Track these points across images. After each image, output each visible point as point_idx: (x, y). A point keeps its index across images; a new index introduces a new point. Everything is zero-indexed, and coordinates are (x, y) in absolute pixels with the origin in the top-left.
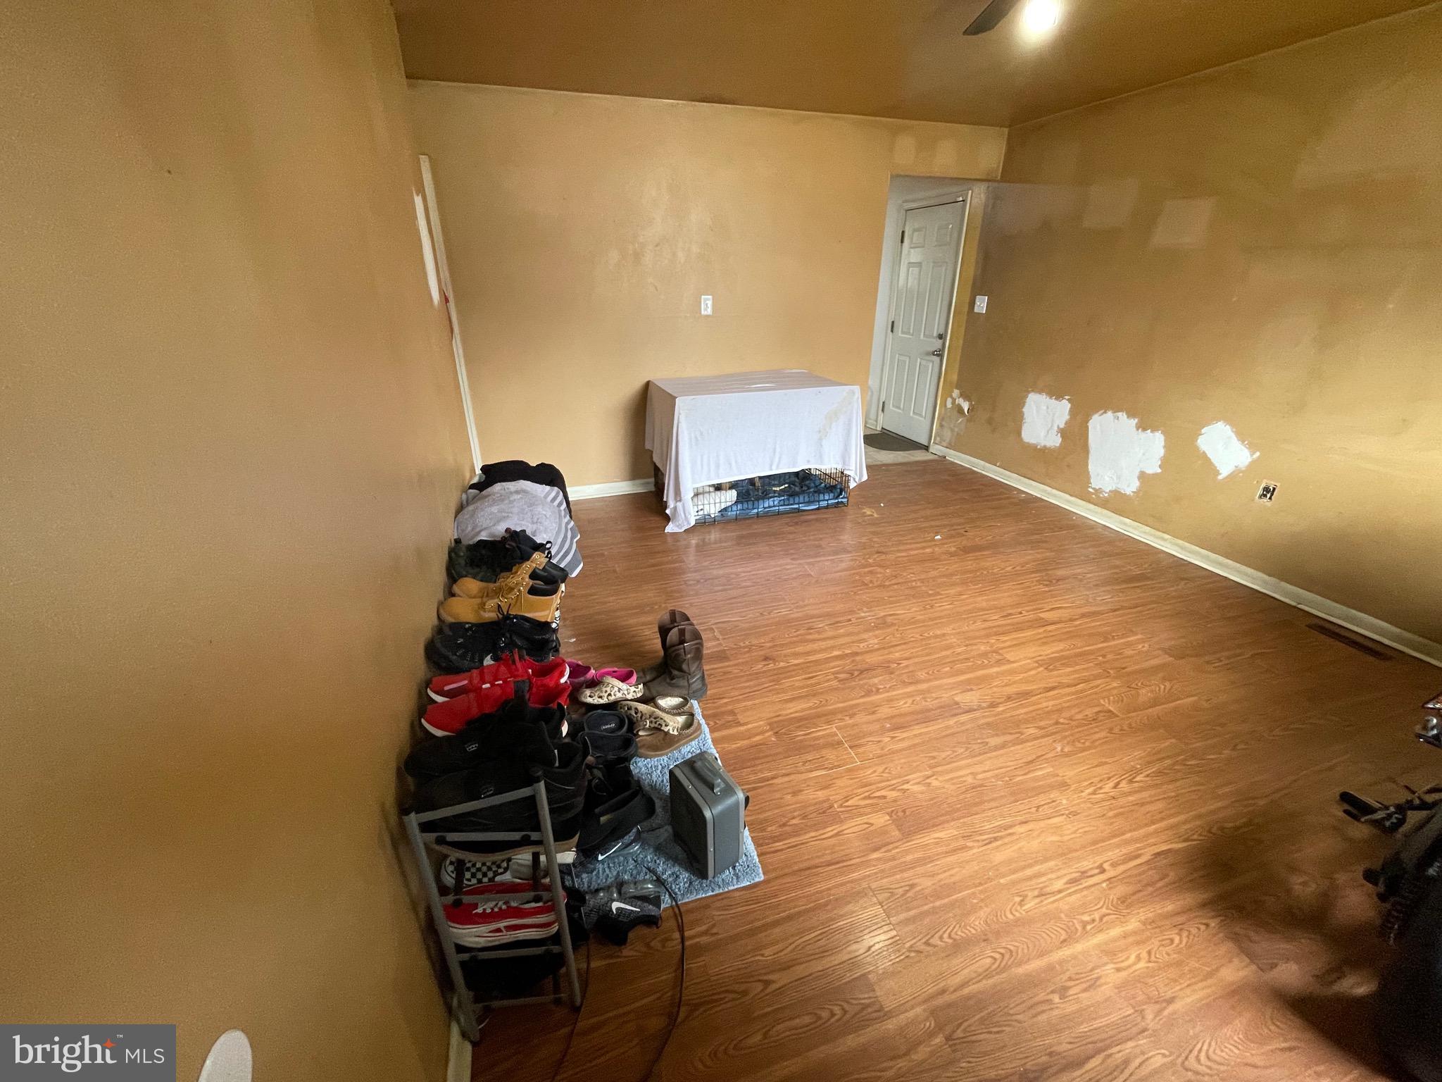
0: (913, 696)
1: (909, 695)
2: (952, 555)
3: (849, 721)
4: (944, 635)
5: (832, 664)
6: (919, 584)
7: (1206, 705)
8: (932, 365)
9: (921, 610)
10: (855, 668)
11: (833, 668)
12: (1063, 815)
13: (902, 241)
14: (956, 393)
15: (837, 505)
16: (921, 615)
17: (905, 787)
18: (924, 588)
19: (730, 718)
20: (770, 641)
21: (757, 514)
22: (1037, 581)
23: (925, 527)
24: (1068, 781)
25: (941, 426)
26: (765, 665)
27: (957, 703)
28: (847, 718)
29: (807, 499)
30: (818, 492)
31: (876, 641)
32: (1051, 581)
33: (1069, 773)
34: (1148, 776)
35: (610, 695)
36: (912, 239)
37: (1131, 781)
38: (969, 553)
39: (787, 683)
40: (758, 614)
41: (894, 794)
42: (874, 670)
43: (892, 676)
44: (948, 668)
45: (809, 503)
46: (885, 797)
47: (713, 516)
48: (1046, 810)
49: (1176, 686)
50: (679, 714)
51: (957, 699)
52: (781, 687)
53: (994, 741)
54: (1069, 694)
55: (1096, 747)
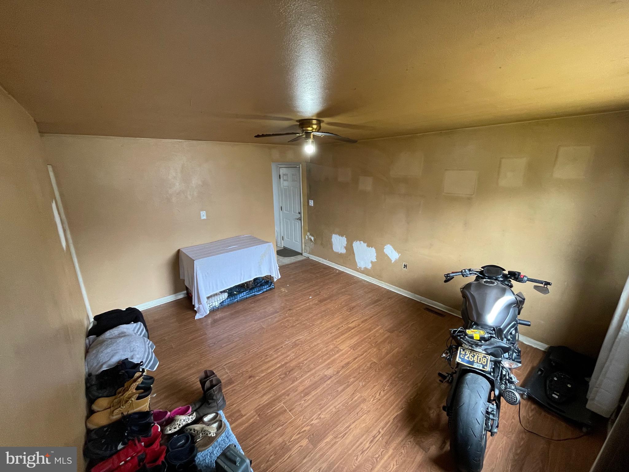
0: (310, 377)
1: (309, 377)
2: (317, 304)
3: (287, 398)
4: (318, 344)
5: (278, 371)
6: (306, 322)
7: (401, 350)
8: (298, 223)
9: (309, 334)
10: (286, 371)
11: (278, 373)
12: (365, 413)
13: (280, 178)
14: (308, 234)
15: (270, 289)
16: (309, 337)
17: (312, 423)
18: (308, 324)
19: (238, 414)
20: (250, 368)
21: (237, 301)
22: (346, 310)
23: (306, 293)
24: (365, 398)
25: (305, 246)
26: (250, 381)
27: (326, 376)
28: (287, 397)
29: (258, 290)
30: (262, 285)
31: (293, 354)
32: (351, 309)
33: (365, 394)
34: (388, 386)
35: (180, 425)
36: (283, 178)
37: (384, 391)
38: (322, 302)
39: (260, 387)
40: (243, 355)
41: (309, 427)
42: (295, 369)
43: (301, 370)
44: (321, 360)
45: (259, 291)
46: (305, 431)
47: (217, 306)
48: (360, 414)
49: (392, 345)
50: (215, 422)
51: (325, 373)
52: (258, 390)
53: (340, 389)
54: (362, 359)
55: (372, 380)
